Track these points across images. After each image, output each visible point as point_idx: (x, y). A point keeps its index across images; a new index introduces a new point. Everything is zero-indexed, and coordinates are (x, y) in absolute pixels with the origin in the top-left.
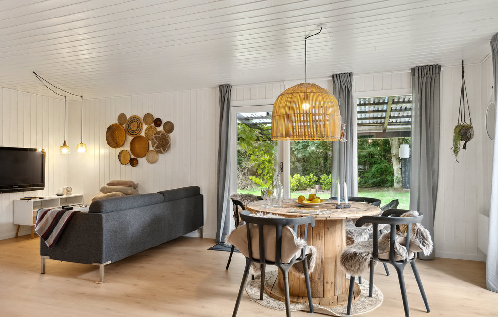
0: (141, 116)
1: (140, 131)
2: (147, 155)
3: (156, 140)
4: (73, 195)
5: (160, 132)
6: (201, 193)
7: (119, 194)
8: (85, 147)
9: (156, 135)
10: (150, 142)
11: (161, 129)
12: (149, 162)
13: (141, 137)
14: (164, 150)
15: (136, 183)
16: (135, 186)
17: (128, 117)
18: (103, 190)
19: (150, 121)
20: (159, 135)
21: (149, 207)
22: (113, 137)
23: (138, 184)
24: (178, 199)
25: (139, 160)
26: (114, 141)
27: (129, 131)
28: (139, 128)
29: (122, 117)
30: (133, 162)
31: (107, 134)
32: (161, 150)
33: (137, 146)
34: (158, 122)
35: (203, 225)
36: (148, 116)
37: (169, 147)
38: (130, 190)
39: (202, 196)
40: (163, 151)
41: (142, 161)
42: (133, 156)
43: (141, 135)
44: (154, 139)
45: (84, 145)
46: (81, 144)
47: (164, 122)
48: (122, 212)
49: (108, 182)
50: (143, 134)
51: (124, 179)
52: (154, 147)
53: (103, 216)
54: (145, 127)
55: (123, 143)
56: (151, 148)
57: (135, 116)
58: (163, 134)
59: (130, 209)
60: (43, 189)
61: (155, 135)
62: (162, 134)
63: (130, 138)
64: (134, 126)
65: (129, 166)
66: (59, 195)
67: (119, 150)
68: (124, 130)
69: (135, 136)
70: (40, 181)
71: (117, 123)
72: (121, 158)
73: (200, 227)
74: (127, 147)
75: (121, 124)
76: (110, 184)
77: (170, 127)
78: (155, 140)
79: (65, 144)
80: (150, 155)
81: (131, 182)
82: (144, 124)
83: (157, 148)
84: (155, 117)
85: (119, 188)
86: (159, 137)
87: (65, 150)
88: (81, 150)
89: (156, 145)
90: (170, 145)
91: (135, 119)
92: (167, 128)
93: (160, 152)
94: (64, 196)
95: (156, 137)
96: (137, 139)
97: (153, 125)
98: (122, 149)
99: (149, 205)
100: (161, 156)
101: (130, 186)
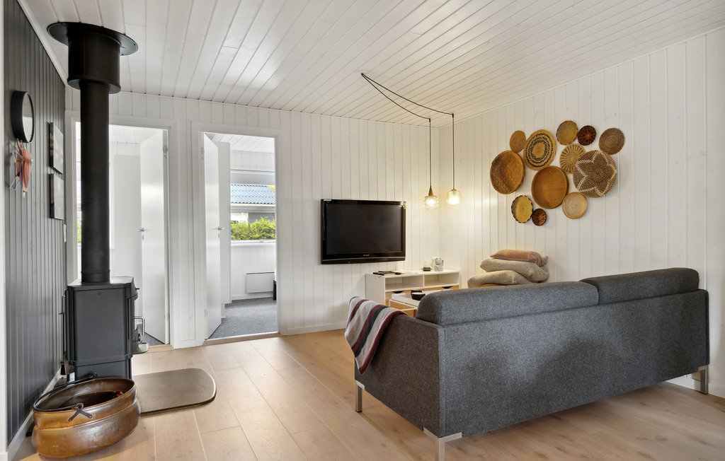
0: (552, 129)
1: (550, 159)
2: (564, 203)
3: (584, 171)
4: (445, 271)
5: (592, 153)
6: (703, 286)
7: (512, 275)
8: (460, 195)
9: (584, 161)
10: (571, 177)
11: (595, 146)
12: (569, 215)
13: (554, 169)
14: (602, 190)
15: (543, 256)
16: (542, 263)
17: (528, 136)
18: (485, 266)
19: (571, 133)
20: (588, 161)
21: (558, 314)
22: (502, 174)
23: (547, 257)
24: (638, 299)
25: (550, 212)
26: (504, 182)
27: (529, 161)
28: (549, 152)
29: (518, 138)
30: (538, 218)
31: (492, 170)
32: (594, 190)
33: (546, 188)
34: (587, 134)
35: (707, 362)
36: (566, 126)
37: (614, 182)
38: (531, 269)
39: (705, 295)
40: (598, 192)
41: (555, 215)
42: (537, 207)
43: (551, 165)
44: (579, 169)
45: (457, 193)
46: (454, 190)
47: (600, 132)
48: (488, 324)
49: (494, 253)
50: (556, 163)
51: (521, 248)
52: (579, 186)
53: (441, 331)
54: (561, 148)
55: (519, 183)
56: (573, 189)
57: (541, 131)
58: (599, 158)
59: (509, 317)
60: (404, 259)
61: (581, 162)
62: (597, 158)
63: (532, 174)
64: (539, 151)
65: (531, 224)
66: (425, 269)
67: (512, 197)
68: (520, 161)
69: (542, 168)
70: (399, 248)
71: (509, 149)
72: (517, 210)
73: (701, 369)
74: (527, 191)
75: (516, 150)
76: (496, 256)
77: (615, 140)
78: (582, 172)
79: (431, 193)
80: (571, 203)
81: (533, 254)
82: (558, 143)
83: (584, 186)
84: (580, 126)
85: (512, 265)
86: (590, 163)
87: (431, 202)
88: (453, 200)
89: (582, 181)
90: (615, 178)
91: (541, 137)
92: (608, 143)
93: (594, 195)
94: (433, 272)
95: (582, 166)
96: (545, 172)
97: (576, 142)
98: (518, 194)
99: (559, 310)
100: (594, 202)
101: (532, 261)
